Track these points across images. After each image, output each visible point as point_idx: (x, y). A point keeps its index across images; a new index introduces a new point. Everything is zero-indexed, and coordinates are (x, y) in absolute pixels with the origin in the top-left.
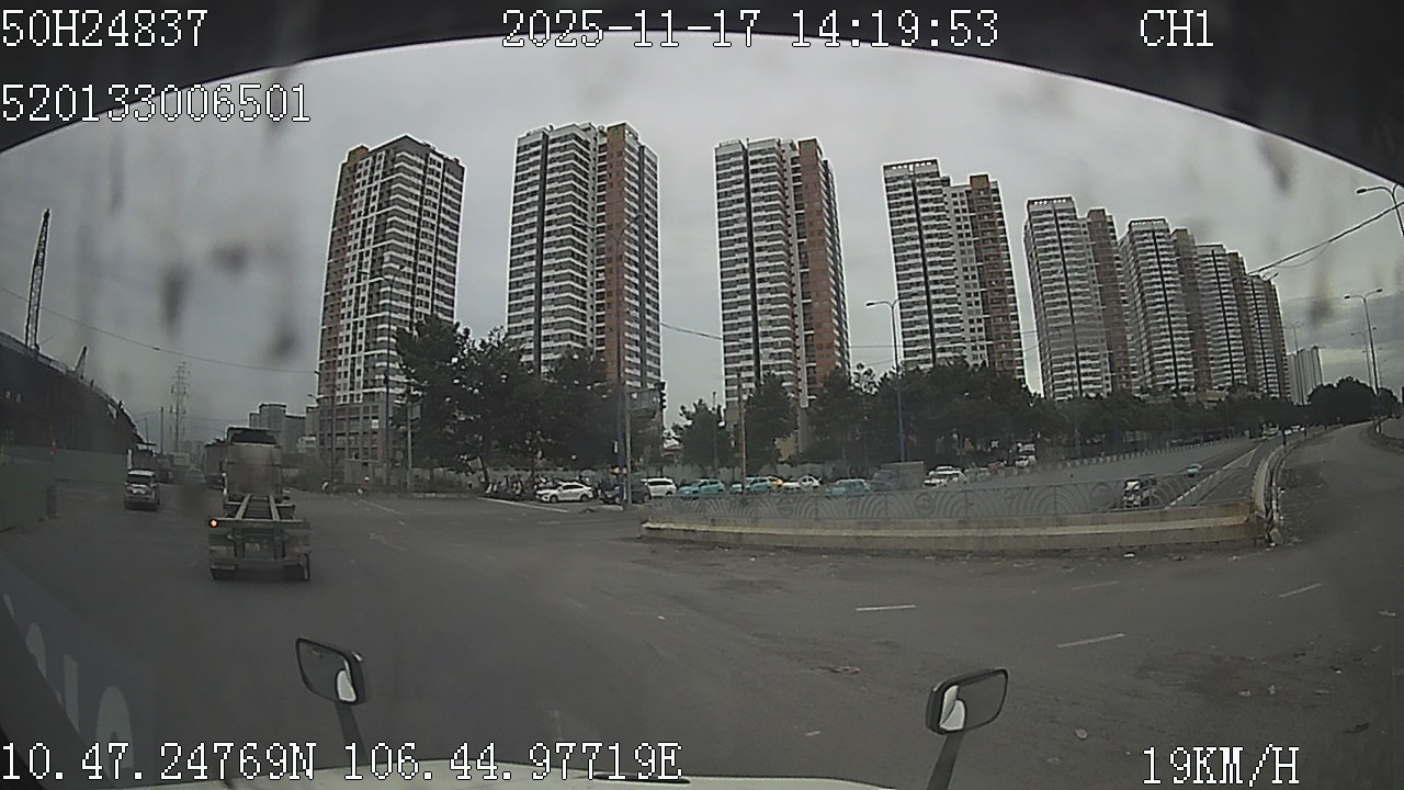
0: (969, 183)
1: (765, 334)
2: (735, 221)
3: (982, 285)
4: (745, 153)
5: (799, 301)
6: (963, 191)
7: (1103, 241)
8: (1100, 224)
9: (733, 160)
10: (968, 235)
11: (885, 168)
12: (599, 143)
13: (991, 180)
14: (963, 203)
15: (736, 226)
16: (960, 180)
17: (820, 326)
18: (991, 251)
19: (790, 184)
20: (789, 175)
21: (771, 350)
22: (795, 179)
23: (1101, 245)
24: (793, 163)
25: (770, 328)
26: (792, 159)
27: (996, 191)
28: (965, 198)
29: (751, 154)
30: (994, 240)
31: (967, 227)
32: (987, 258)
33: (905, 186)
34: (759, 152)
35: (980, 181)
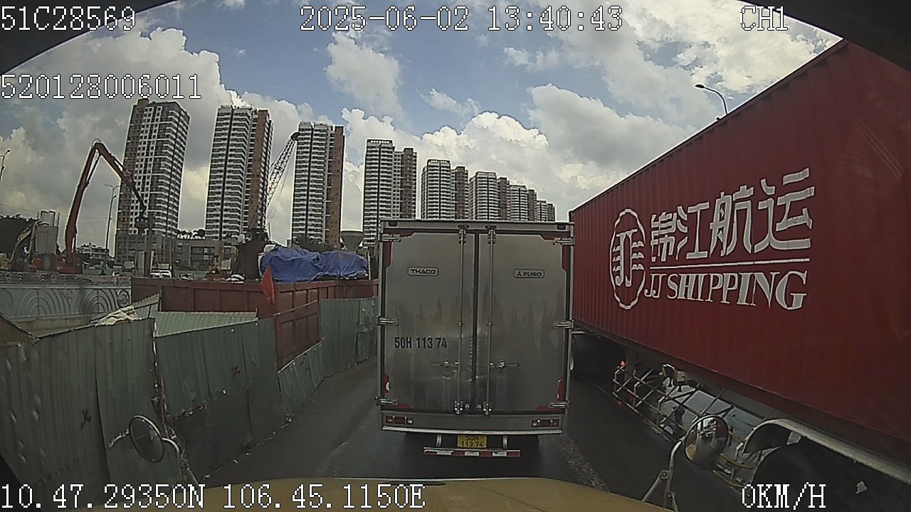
0: (402, 151)
1: (311, 215)
2: (304, 162)
3: (401, 199)
4: (312, 129)
5: (325, 201)
6: (400, 154)
7: (461, 182)
8: (461, 172)
9: (307, 132)
10: (398, 175)
11: (369, 141)
12: (254, 117)
13: (414, 151)
14: (399, 160)
15: (304, 164)
16: (399, 148)
17: (333, 213)
18: (408, 185)
19: (328, 146)
20: (329, 142)
21: (313, 222)
22: (331, 144)
23: (460, 184)
24: (331, 136)
25: (313, 213)
26: (331, 134)
27: (415, 157)
28: (400, 158)
29: (316, 130)
30: (410, 179)
31: (398, 171)
32: (405, 187)
33: (376, 151)
34: (319, 130)
35: (409, 151)
